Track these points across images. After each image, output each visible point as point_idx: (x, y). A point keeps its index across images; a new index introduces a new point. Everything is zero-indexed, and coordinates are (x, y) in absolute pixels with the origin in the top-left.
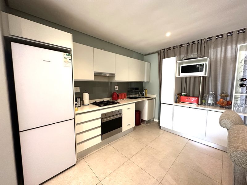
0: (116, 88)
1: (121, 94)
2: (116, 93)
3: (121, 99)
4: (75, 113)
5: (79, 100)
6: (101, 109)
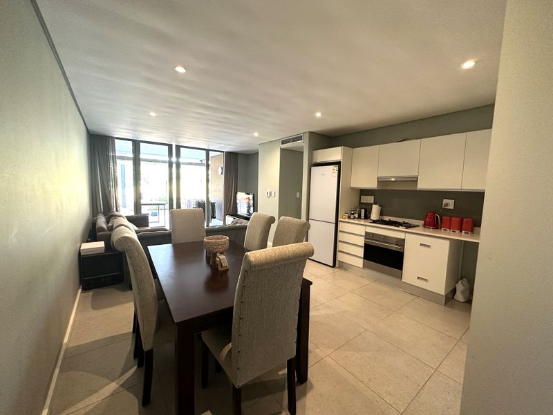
0: (447, 204)
1: (450, 220)
2: (434, 213)
3: (450, 229)
4: (339, 219)
5: (363, 211)
6: (366, 225)
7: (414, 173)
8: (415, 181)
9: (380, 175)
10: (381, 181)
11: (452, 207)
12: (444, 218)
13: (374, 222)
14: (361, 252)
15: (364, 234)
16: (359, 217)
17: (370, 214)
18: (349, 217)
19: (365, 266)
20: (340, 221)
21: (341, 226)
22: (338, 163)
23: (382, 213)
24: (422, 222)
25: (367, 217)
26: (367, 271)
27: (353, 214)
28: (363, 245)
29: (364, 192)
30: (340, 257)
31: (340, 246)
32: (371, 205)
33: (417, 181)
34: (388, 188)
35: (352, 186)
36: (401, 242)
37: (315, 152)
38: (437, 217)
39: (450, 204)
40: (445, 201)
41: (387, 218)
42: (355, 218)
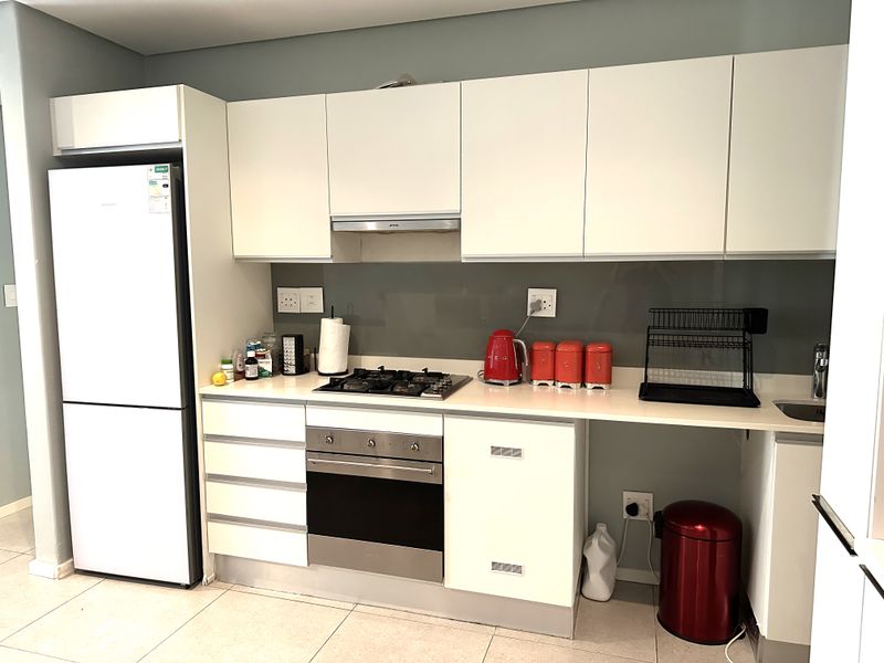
0: (538, 305)
1: (555, 351)
2: (510, 334)
3: (555, 379)
4: (199, 390)
5: (290, 345)
6: (305, 403)
7: (450, 206)
8: (451, 232)
9: (338, 211)
10: (343, 235)
11: (549, 311)
12: (536, 348)
13: (335, 384)
14: (295, 507)
15: (302, 437)
16: (279, 369)
17: (316, 351)
18: (240, 375)
19: (313, 558)
20: (205, 397)
21: (210, 418)
22: (171, 158)
23: (354, 347)
24: (478, 365)
25: (305, 365)
26: (326, 573)
27: (252, 361)
28: (303, 480)
29: (285, 274)
30: (217, 539)
31: (214, 498)
32: (315, 320)
33: (458, 231)
34: (367, 258)
35: (239, 252)
36: (432, 450)
37: (60, 103)
38: (519, 345)
39: (544, 301)
40: (534, 294)
41: (371, 363)
42: (261, 374)
